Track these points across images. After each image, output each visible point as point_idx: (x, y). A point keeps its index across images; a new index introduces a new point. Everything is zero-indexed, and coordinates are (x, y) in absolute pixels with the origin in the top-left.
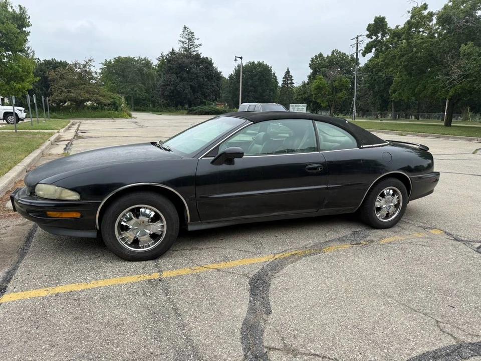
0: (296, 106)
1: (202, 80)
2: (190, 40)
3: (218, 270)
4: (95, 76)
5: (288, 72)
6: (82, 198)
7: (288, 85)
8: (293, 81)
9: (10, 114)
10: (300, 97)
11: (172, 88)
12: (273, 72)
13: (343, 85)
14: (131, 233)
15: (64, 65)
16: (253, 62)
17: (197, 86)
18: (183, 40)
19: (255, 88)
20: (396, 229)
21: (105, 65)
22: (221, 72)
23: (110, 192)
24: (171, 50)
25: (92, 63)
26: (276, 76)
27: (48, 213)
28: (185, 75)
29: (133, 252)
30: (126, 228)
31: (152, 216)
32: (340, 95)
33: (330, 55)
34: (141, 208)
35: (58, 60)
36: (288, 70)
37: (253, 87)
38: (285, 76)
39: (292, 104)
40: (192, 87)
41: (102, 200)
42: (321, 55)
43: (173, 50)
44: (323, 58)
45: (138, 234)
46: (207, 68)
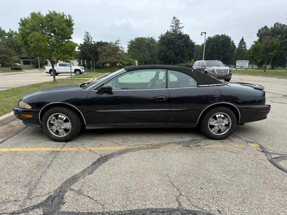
0: (241, 62)
1: (182, 48)
2: (176, 24)
3: (90, 150)
4: (121, 49)
5: (243, 40)
6: (32, 108)
7: (242, 48)
8: (246, 45)
9: (79, 70)
10: (249, 56)
11: (164, 54)
12: (231, 41)
13: (274, 46)
14: (55, 127)
15: (106, 44)
16: (218, 35)
17: (179, 52)
18: (173, 25)
19: (218, 51)
20: (226, 141)
21: (129, 43)
22: (195, 43)
23: (44, 106)
24: (167, 32)
25: (119, 42)
26: (234, 43)
27: (22, 114)
28: (172, 46)
29: (56, 137)
30: (52, 125)
31: (64, 119)
32: (270, 53)
33: (273, 27)
34: (59, 115)
35: (104, 41)
36: (243, 38)
37: (217, 50)
38: (241, 42)
39: (238, 61)
40: (175, 53)
41: (40, 109)
42: (266, 27)
43: (168, 31)
44: (268, 29)
45: (58, 128)
46: (186, 40)
